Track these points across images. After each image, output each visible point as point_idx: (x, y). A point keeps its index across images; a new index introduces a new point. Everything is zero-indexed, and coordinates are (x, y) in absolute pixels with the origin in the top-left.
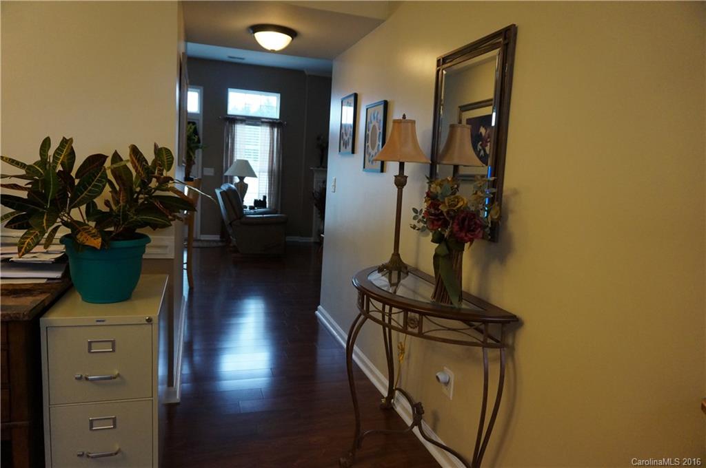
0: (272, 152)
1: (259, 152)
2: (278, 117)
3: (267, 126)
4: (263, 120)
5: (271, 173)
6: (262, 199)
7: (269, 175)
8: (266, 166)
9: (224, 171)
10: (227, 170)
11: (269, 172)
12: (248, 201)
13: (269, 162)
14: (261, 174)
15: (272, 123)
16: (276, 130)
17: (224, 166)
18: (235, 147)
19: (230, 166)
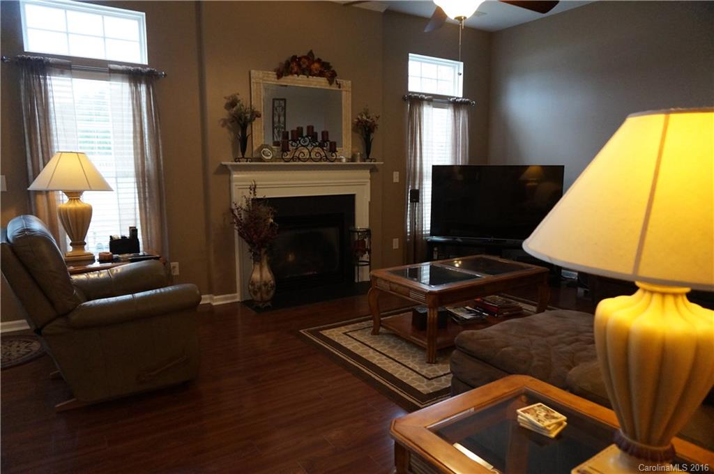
0: (139, 134)
1: (111, 135)
2: (145, 62)
3: (123, 80)
4: (112, 66)
5: (142, 178)
6: (127, 234)
7: (138, 183)
8: (128, 164)
9: (31, 173)
10: (37, 172)
11: (137, 176)
12: (97, 242)
13: (136, 154)
14: (120, 180)
15: (133, 75)
16: (143, 88)
17: (30, 167)
18: (53, 126)
19: (44, 165)
